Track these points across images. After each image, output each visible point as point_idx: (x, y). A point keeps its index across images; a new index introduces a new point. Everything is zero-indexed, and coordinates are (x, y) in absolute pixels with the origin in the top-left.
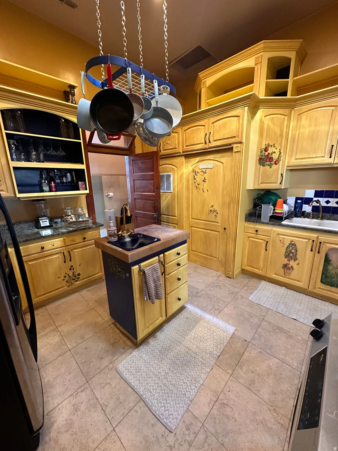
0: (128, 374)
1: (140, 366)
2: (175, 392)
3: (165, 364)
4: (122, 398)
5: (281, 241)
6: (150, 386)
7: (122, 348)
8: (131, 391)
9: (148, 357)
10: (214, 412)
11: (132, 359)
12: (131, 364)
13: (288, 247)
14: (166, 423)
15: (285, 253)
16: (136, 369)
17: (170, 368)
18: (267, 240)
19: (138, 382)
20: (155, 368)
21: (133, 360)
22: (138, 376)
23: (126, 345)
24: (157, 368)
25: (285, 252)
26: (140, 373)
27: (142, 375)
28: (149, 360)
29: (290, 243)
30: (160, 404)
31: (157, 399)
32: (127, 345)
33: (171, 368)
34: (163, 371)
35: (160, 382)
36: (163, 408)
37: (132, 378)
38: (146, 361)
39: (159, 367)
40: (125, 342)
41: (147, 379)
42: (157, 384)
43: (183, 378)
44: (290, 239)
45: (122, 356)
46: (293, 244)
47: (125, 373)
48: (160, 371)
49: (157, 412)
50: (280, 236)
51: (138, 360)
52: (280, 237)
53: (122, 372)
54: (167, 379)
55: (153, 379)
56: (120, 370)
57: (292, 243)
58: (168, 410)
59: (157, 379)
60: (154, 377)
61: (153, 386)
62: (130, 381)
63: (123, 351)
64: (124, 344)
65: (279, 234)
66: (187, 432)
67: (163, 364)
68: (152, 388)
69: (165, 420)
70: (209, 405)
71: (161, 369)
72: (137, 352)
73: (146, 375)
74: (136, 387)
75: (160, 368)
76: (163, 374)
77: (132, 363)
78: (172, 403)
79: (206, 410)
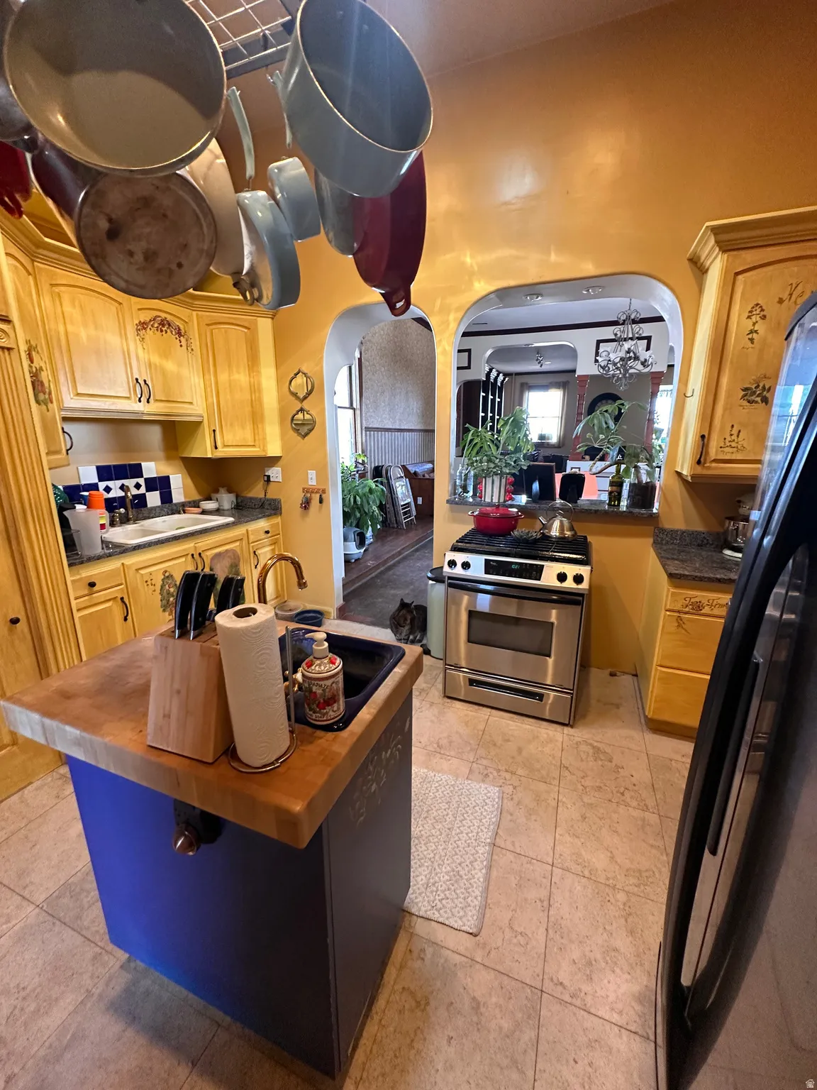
0: (473, 894)
1: (447, 877)
2: (457, 799)
3: (420, 829)
4: (513, 881)
5: (146, 582)
6: (470, 839)
7: (423, 959)
8: (495, 869)
9: (420, 870)
10: (452, 753)
11: (439, 905)
12: (452, 899)
13: (162, 587)
14: (498, 798)
15: (160, 602)
16: (456, 881)
17: (425, 818)
18: (120, 596)
19: (475, 864)
20: (437, 844)
21: (440, 900)
22: (467, 869)
23: (410, 951)
24: (436, 840)
25: (161, 600)
26: (460, 868)
27: (460, 864)
28: (426, 864)
29: (163, 577)
30: (484, 814)
31: (481, 821)
32: (408, 952)
33: (422, 816)
34: (434, 828)
35: (456, 825)
36: (486, 807)
37: (476, 880)
38: (430, 868)
39: (431, 838)
40: (402, 967)
41: (462, 850)
42: (461, 828)
43: (431, 794)
44: (161, 569)
45: (443, 944)
46: (168, 577)
47: (475, 900)
48: (438, 833)
49: (495, 813)
50: (142, 572)
51: (435, 889)
52: (142, 574)
53: (478, 908)
54: (444, 816)
55: (457, 838)
56: (475, 917)
57: (167, 574)
58: (484, 801)
59: (454, 832)
60: (452, 839)
61: (467, 834)
62: (481, 880)
63: (429, 951)
64: (410, 963)
65: (137, 570)
66: (491, 776)
67: (422, 832)
68: (470, 835)
69: (497, 800)
70: (449, 760)
71: (433, 831)
72: (417, 904)
73: (456, 854)
74: (485, 863)
75: (433, 836)
76: (440, 826)
77: (448, 899)
78: (473, 799)
79: (455, 761)
